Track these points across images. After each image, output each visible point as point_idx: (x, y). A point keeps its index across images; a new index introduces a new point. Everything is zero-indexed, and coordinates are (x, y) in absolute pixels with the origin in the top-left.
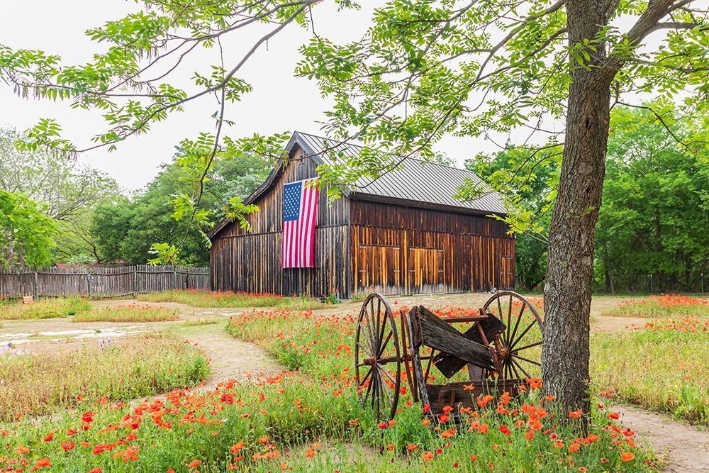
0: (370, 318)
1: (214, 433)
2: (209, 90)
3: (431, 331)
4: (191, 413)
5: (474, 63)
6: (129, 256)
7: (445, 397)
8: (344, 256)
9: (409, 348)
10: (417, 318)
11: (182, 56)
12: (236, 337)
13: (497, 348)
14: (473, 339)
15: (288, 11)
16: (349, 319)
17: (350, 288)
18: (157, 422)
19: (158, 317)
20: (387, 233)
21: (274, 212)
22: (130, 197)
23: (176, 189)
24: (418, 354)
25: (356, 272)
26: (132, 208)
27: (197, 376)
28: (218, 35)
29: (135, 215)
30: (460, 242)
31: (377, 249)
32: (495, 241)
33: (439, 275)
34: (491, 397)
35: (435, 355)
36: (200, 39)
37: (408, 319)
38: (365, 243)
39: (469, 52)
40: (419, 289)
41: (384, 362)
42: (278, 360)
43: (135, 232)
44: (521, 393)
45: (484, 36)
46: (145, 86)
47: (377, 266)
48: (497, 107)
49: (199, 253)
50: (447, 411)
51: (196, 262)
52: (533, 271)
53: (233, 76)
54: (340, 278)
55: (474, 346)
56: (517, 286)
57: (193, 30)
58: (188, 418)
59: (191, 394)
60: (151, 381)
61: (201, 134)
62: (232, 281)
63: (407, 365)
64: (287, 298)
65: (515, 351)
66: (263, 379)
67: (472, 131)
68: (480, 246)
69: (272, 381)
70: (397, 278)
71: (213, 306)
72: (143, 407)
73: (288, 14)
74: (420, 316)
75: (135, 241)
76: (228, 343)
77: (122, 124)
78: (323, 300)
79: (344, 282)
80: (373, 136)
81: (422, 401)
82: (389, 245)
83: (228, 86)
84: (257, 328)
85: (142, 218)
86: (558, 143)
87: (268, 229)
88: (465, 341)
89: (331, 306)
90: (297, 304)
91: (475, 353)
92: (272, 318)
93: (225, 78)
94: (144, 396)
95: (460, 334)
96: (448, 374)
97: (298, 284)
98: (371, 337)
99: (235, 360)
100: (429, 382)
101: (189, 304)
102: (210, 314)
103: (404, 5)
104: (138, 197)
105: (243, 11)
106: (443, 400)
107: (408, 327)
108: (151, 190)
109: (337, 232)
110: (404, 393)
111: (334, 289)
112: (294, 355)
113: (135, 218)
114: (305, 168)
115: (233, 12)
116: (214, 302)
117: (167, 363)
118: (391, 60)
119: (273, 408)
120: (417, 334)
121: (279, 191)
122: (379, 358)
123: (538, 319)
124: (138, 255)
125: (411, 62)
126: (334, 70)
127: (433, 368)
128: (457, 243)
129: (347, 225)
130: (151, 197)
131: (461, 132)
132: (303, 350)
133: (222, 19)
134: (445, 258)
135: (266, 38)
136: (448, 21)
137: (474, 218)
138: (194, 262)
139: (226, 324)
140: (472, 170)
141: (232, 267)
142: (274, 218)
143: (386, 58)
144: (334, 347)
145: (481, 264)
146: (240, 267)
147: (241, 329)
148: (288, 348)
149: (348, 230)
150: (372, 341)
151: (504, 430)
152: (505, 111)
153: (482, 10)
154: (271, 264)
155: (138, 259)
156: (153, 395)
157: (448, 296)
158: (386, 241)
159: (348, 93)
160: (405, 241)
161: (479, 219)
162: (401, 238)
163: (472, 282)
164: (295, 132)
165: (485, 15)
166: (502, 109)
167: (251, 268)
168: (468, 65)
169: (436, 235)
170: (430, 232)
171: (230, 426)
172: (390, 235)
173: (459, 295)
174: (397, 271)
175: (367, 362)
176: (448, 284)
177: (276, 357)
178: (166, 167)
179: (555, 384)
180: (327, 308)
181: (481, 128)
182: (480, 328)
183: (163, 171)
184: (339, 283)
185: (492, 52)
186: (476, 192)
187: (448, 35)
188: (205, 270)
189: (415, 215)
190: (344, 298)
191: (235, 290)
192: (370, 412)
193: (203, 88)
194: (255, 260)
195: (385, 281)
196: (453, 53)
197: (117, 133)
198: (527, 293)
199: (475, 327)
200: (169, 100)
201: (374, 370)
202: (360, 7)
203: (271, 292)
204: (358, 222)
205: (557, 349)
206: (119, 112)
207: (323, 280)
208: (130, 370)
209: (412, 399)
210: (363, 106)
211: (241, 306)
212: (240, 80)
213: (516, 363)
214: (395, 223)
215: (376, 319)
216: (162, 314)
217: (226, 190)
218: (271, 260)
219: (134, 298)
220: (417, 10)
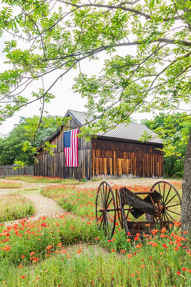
0: (102, 192)
1: (39, 239)
2: (38, 99)
3: (129, 198)
4: (29, 230)
5: (148, 80)
6: (3, 162)
7: (136, 228)
8: (89, 162)
9: (119, 205)
10: (123, 193)
11: (27, 85)
12: (45, 196)
13: (158, 206)
14: (147, 202)
15: (70, 64)
16: (91, 190)
17: (91, 175)
18: (17, 234)
19: (14, 186)
20: (107, 152)
21: (60, 143)
22: (3, 138)
23: (20, 134)
24: (123, 208)
25: (94, 169)
26: (4, 142)
27: (30, 213)
28: (42, 76)
29: (5, 145)
30: (138, 156)
31: (103, 159)
32: (154, 155)
33: (129, 170)
34: (158, 230)
35: (131, 208)
36: (34, 78)
37: (119, 192)
38: (98, 156)
39: (146, 76)
40: (120, 176)
41: (108, 211)
42: (62, 207)
43: (5, 152)
44: (170, 227)
45: (153, 68)
46: (12, 97)
47: (103, 166)
48: (159, 100)
49: (29, 160)
50: (138, 235)
51: (28, 164)
52: (172, 168)
53: (48, 92)
54: (87, 171)
55: (148, 205)
56: (164, 175)
57: (31, 73)
58: (28, 232)
59: (29, 221)
60: (12, 214)
61: (34, 116)
62: (43, 172)
63: (118, 212)
64: (65, 179)
65: (166, 207)
66: (57, 216)
67: (147, 110)
68: (148, 157)
69: (61, 217)
70: (111, 171)
71: (35, 182)
72: (11, 227)
73: (69, 65)
74: (124, 192)
75: (5, 155)
76: (42, 198)
77: (4, 114)
78: (80, 181)
79: (89, 173)
80: (106, 116)
81: (125, 228)
82: (108, 157)
83: (45, 96)
84: (53, 192)
85: (7, 146)
86: (187, 115)
87: (57, 151)
88: (144, 203)
89: (83, 183)
90: (69, 182)
91: (149, 208)
92: (59, 188)
93: (44, 93)
94: (10, 220)
95: (142, 200)
96: (136, 217)
97: (69, 174)
98: (103, 200)
99: (45, 206)
100: (128, 220)
101: (26, 181)
102: (34, 185)
103: (120, 59)
104: (6, 138)
105: (52, 65)
106: (135, 229)
107: (119, 196)
108: (11, 135)
109: (86, 152)
110: (117, 225)
111: (84, 176)
112: (69, 205)
113: (5, 146)
114: (72, 125)
115: (48, 66)
116: (35, 181)
117: (19, 207)
118: (114, 83)
119: (62, 229)
120: (123, 199)
121: (62, 135)
122: (106, 209)
123: (177, 194)
124: (6, 161)
125: (123, 84)
126: (90, 89)
127: (130, 214)
128: (137, 156)
129: (90, 149)
130: (11, 138)
131: (142, 111)
132: (73, 203)
133: (43, 69)
134: (132, 162)
135: (61, 76)
136: (139, 65)
137: (145, 145)
138: (27, 164)
139: (41, 190)
140: (144, 124)
141: (43, 166)
142: (59, 146)
143: (113, 83)
144: (86, 202)
145: (148, 165)
146: (46, 166)
147: (47, 193)
148: (66, 202)
149: (90, 151)
150: (103, 201)
151: (165, 246)
152: (163, 101)
153: (153, 58)
154: (58, 165)
155: (6, 162)
156: (13, 220)
157: (133, 179)
158: (106, 155)
159: (93, 96)
160: (115, 156)
161: (147, 146)
162: (113, 154)
163: (144, 173)
164: (68, 110)
165: (155, 60)
166: (161, 100)
167: (50, 167)
168: (145, 81)
169: (128, 153)
170: (125, 151)
171: (45, 236)
172: (108, 153)
173: (138, 179)
174: (111, 168)
175: (101, 211)
176: (133, 174)
177: (61, 205)
178: (17, 125)
179: (188, 225)
180: (81, 184)
181: (151, 109)
182: (151, 197)
183: (16, 127)
184: (86, 173)
185: (158, 76)
186: (149, 137)
187: (139, 71)
188: (32, 167)
189: (119, 144)
190: (88, 180)
191: (44, 176)
192: (102, 232)
193: (36, 98)
194: (52, 164)
195: (106, 173)
196: (139, 77)
197: (3, 118)
198: (169, 178)
199: (148, 197)
200: (21, 102)
201: (104, 214)
202: (98, 58)
203: (58, 177)
204: (95, 147)
205: (188, 209)
206: (3, 110)
207: (80, 172)
208: (4, 209)
209: (120, 228)
210: (100, 101)
211: (46, 182)
212: (50, 94)
213: (167, 213)
214: (110, 147)
215: (105, 192)
216: (15, 186)
217: (40, 135)
218: (58, 164)
219: (5, 178)
220: (125, 61)
